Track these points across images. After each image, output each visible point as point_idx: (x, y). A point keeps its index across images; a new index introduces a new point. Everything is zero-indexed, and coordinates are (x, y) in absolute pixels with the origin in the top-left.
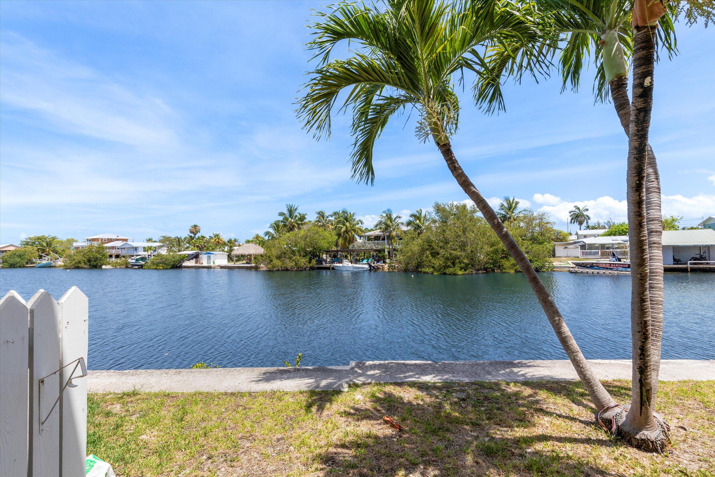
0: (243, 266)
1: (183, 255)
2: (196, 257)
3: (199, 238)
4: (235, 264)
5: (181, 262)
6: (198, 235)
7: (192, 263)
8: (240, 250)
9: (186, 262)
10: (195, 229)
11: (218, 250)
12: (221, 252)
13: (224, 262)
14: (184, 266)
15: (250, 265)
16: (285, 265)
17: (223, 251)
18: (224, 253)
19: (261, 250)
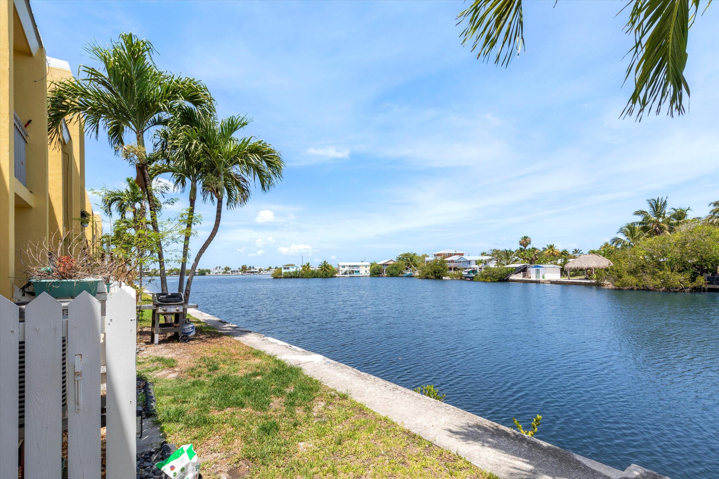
0: (580, 282)
1: (510, 269)
2: (524, 270)
3: (529, 250)
4: (569, 279)
5: (508, 275)
6: (529, 247)
7: (519, 277)
8: (576, 262)
9: (513, 275)
10: (525, 241)
11: (549, 263)
12: (553, 265)
13: (557, 276)
14: (511, 279)
15: (589, 281)
16: (644, 283)
17: (556, 264)
18: (555, 266)
19: (604, 263)
